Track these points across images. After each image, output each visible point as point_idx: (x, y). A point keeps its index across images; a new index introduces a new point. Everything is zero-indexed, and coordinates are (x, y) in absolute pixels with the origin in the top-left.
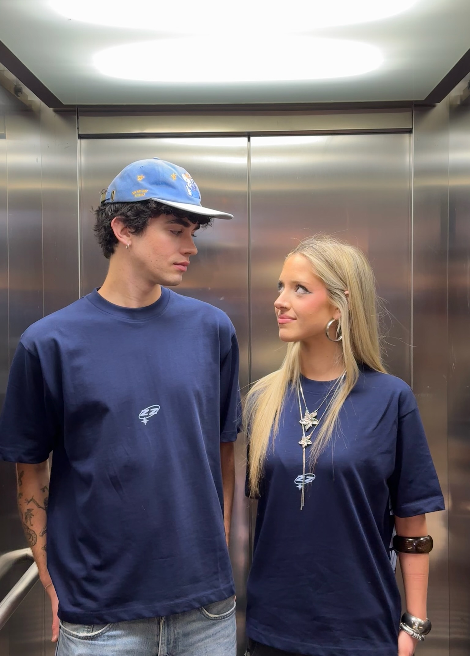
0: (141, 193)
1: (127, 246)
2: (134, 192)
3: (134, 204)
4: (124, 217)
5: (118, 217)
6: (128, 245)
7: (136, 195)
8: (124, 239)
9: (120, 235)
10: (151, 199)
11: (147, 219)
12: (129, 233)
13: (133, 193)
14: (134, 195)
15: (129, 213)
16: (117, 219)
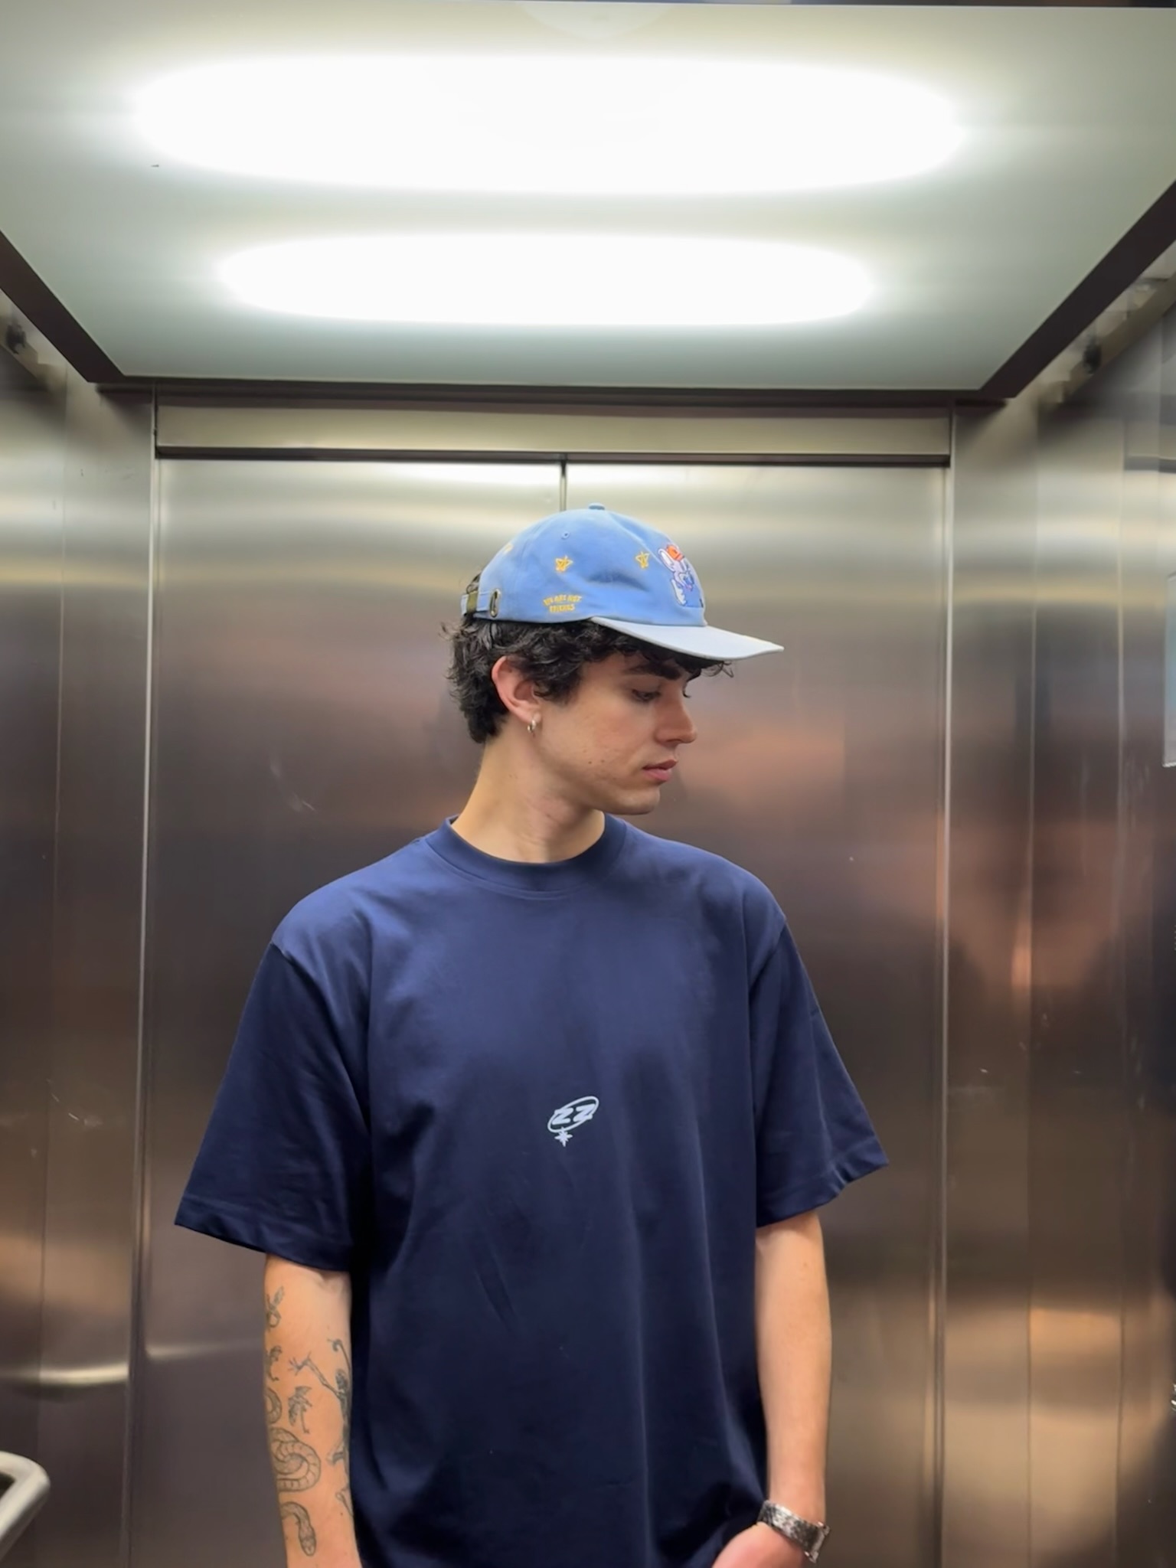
0: (566, 603)
1: (531, 726)
2: (548, 599)
3: (548, 629)
4: (522, 659)
5: (509, 657)
6: (534, 723)
7: (551, 607)
8: (524, 710)
9: (514, 699)
10: (590, 618)
11: (579, 664)
12: (536, 695)
13: (545, 601)
14: (547, 608)
15: (538, 650)
16: (506, 662)
